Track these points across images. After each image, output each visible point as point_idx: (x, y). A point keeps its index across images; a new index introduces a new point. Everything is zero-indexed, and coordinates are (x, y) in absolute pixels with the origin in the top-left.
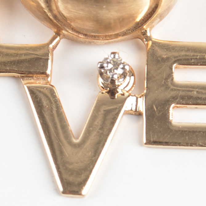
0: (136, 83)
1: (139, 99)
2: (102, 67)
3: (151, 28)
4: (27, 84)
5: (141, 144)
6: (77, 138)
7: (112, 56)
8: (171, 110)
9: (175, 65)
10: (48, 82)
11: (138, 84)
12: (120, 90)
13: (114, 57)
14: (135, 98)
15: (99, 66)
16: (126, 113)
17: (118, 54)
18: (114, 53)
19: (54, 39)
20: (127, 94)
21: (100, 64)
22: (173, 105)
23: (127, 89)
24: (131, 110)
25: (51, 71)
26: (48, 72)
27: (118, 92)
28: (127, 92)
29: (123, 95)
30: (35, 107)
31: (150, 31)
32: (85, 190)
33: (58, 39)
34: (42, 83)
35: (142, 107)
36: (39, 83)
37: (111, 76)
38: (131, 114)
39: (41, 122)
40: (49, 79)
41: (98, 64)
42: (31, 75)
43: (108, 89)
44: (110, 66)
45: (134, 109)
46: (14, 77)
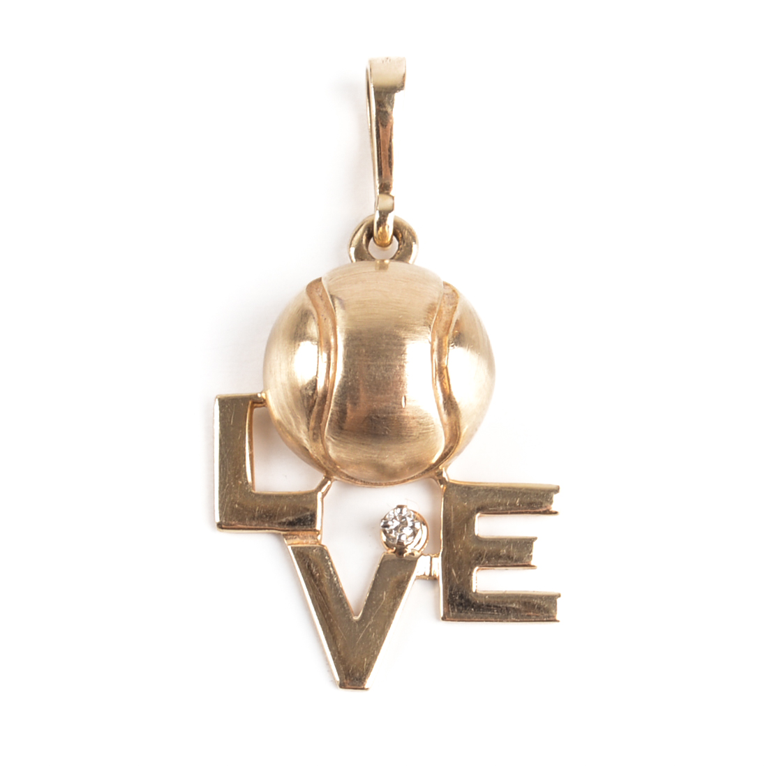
0: (429, 537)
1: (433, 559)
2: (386, 526)
3: (447, 467)
4: (292, 544)
5: (438, 618)
6: (358, 615)
7: (399, 510)
8: (474, 573)
9: (478, 514)
10: (318, 542)
11: (432, 536)
12: (409, 551)
13: (401, 513)
14: (429, 557)
15: (382, 524)
16: (418, 578)
17: (406, 506)
18: (401, 507)
19: (323, 484)
20: (417, 554)
21: (383, 521)
22: (477, 568)
23: (418, 547)
24: (424, 575)
25: (321, 527)
26: (318, 527)
27: (406, 552)
28: (419, 551)
29: (413, 554)
30: (305, 582)
31: (446, 470)
32: (369, 683)
33: (329, 482)
34: (310, 542)
35: (438, 571)
36: (307, 543)
37: (397, 538)
38: (424, 579)
39: (310, 595)
40: (319, 537)
41: (382, 521)
42: (296, 533)
43: (395, 548)
44: (397, 523)
45: (427, 574)
46: (274, 534)
